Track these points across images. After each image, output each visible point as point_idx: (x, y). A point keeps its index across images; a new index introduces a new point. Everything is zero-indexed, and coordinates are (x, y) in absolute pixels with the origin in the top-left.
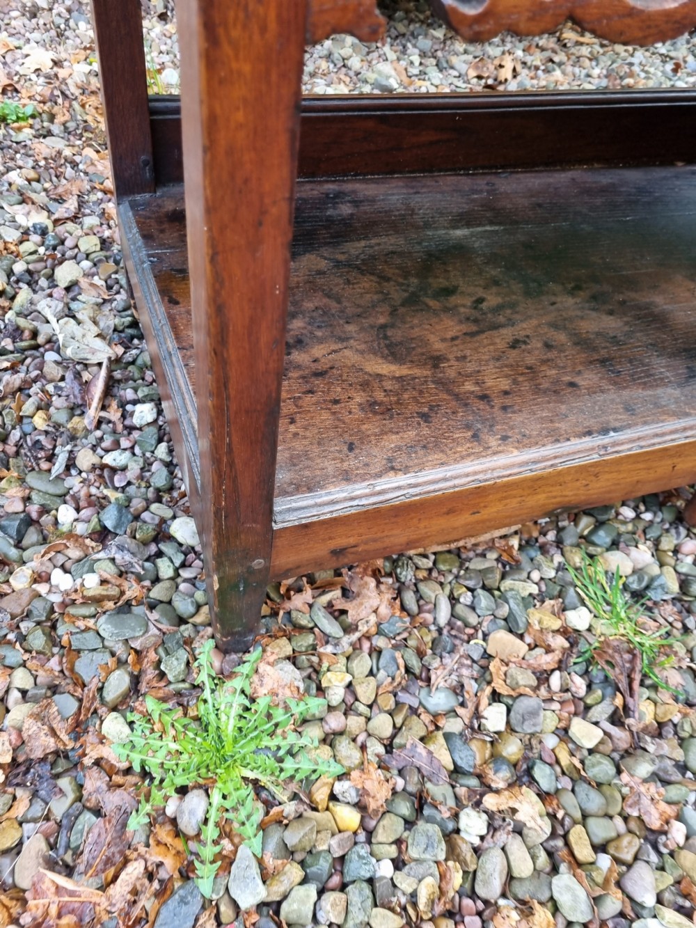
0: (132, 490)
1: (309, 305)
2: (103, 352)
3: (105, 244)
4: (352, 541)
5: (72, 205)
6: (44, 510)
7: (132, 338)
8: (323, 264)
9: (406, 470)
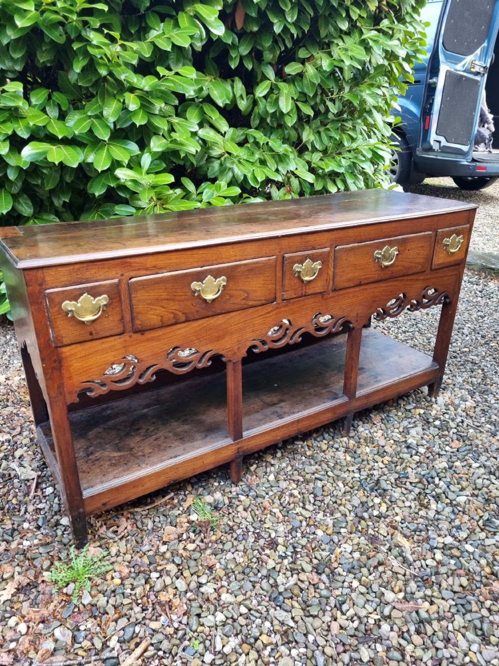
0: (47, 514)
1: (95, 443)
2: (34, 475)
3: (32, 440)
4: (107, 500)
5: (18, 429)
6: (19, 525)
7: (43, 468)
8: (100, 430)
9: (118, 477)
